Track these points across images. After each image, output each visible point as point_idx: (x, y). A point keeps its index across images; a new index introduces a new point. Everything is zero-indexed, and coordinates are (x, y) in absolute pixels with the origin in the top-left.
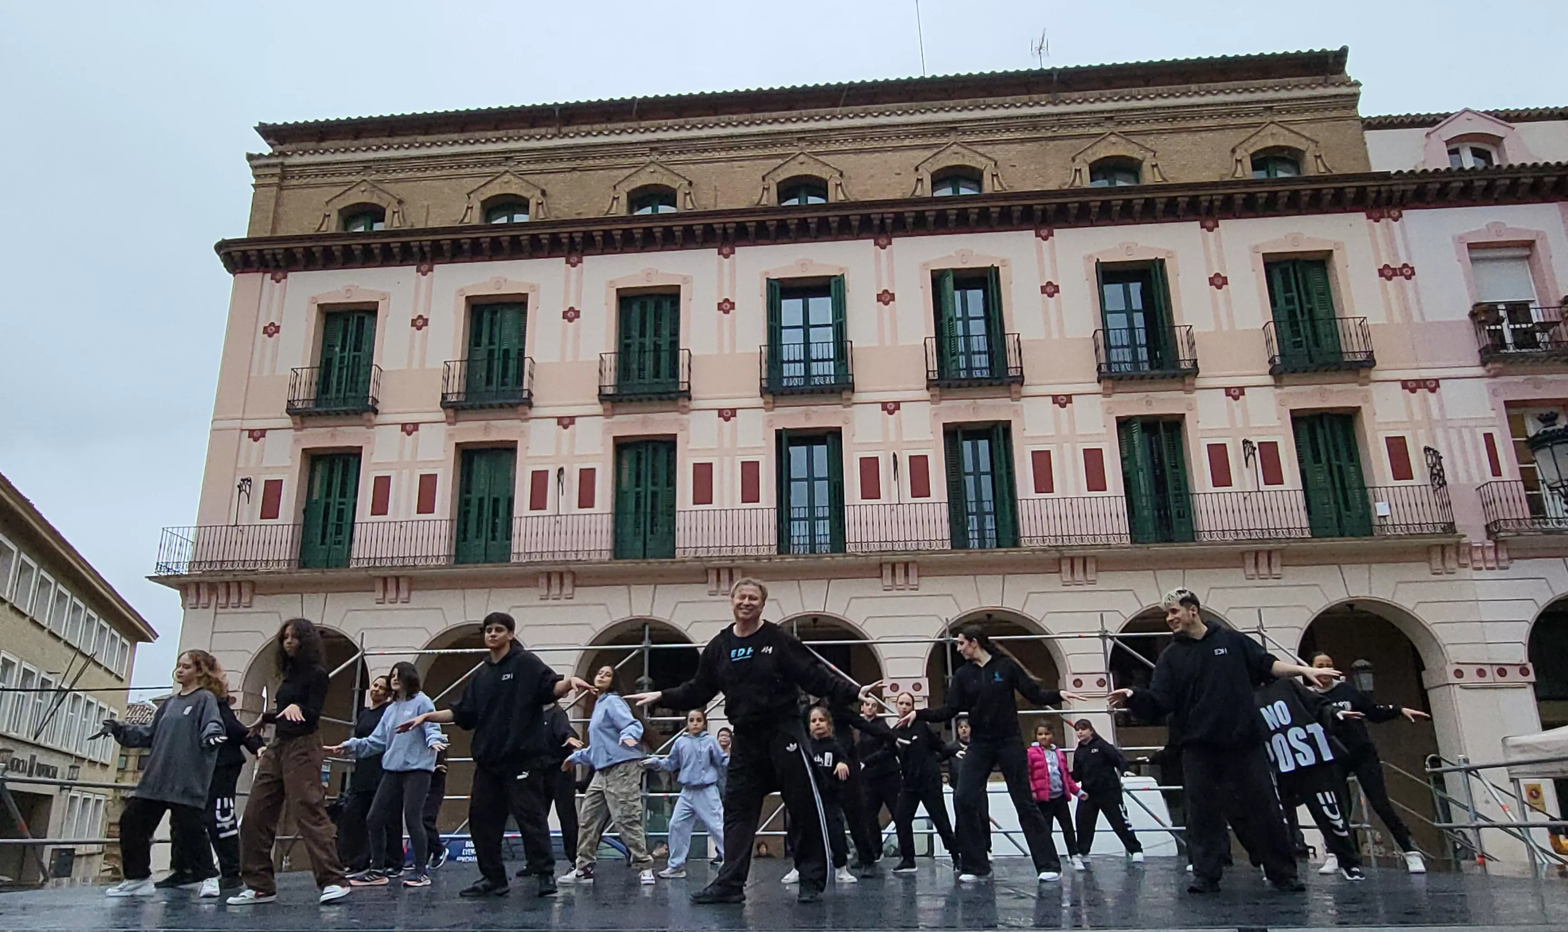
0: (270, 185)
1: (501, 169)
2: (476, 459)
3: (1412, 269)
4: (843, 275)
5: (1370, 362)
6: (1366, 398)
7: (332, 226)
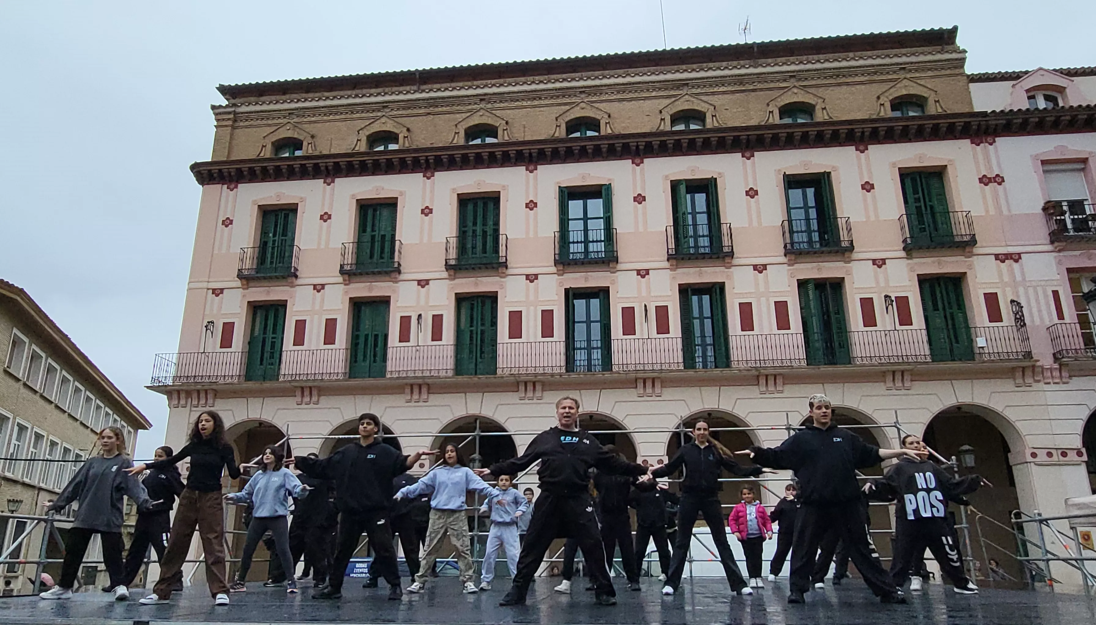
0: (226, 126)
1: (379, 114)
2: (363, 308)
3: (1003, 178)
4: (610, 184)
5: (973, 242)
6: (970, 267)
7: (268, 153)
